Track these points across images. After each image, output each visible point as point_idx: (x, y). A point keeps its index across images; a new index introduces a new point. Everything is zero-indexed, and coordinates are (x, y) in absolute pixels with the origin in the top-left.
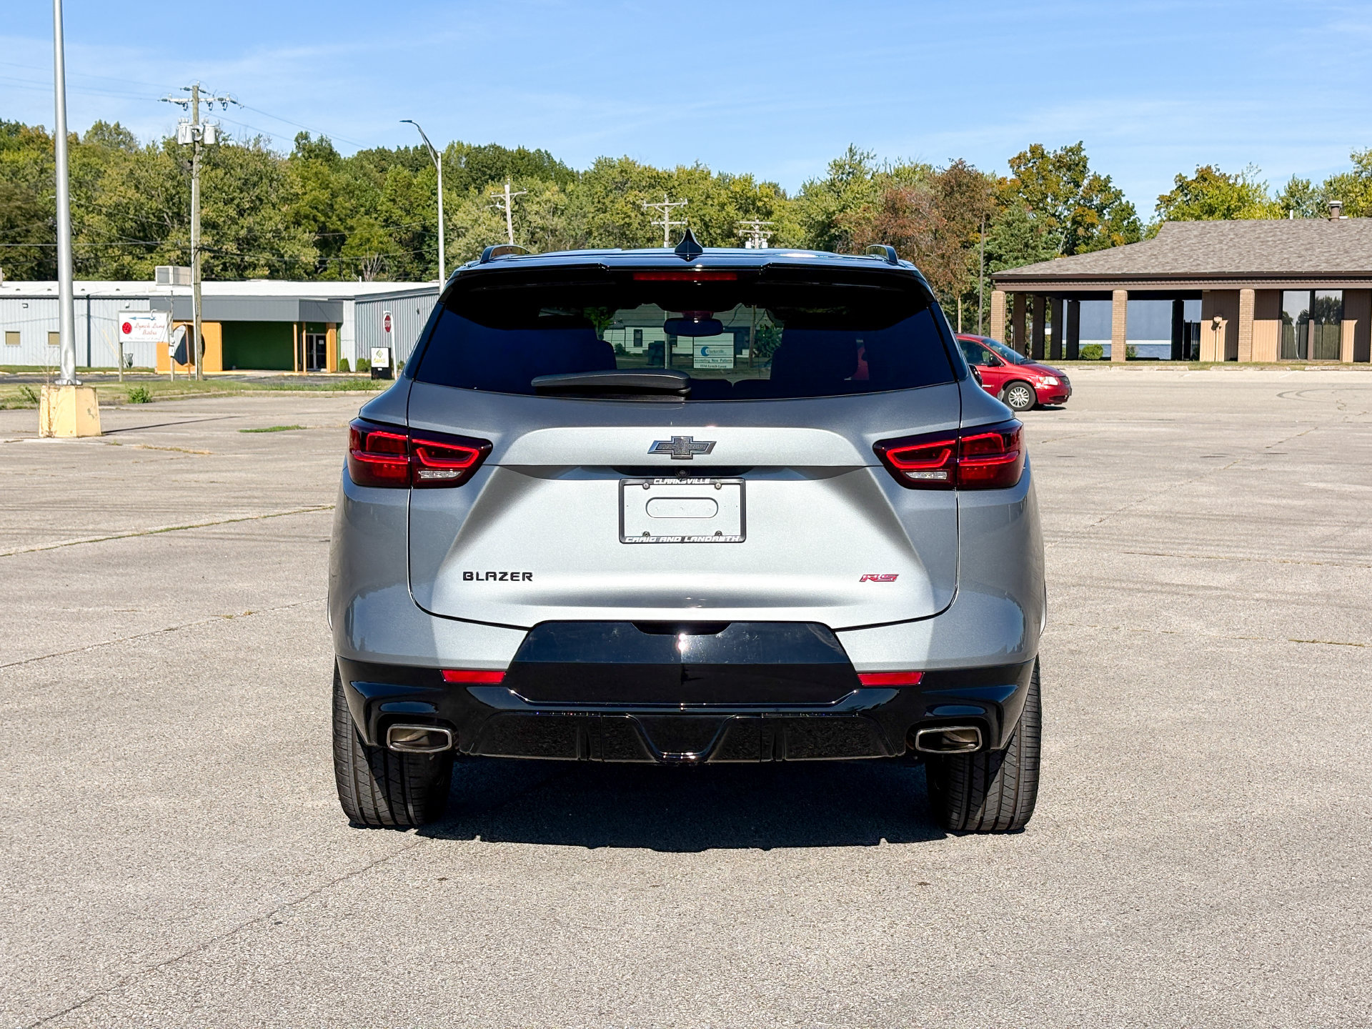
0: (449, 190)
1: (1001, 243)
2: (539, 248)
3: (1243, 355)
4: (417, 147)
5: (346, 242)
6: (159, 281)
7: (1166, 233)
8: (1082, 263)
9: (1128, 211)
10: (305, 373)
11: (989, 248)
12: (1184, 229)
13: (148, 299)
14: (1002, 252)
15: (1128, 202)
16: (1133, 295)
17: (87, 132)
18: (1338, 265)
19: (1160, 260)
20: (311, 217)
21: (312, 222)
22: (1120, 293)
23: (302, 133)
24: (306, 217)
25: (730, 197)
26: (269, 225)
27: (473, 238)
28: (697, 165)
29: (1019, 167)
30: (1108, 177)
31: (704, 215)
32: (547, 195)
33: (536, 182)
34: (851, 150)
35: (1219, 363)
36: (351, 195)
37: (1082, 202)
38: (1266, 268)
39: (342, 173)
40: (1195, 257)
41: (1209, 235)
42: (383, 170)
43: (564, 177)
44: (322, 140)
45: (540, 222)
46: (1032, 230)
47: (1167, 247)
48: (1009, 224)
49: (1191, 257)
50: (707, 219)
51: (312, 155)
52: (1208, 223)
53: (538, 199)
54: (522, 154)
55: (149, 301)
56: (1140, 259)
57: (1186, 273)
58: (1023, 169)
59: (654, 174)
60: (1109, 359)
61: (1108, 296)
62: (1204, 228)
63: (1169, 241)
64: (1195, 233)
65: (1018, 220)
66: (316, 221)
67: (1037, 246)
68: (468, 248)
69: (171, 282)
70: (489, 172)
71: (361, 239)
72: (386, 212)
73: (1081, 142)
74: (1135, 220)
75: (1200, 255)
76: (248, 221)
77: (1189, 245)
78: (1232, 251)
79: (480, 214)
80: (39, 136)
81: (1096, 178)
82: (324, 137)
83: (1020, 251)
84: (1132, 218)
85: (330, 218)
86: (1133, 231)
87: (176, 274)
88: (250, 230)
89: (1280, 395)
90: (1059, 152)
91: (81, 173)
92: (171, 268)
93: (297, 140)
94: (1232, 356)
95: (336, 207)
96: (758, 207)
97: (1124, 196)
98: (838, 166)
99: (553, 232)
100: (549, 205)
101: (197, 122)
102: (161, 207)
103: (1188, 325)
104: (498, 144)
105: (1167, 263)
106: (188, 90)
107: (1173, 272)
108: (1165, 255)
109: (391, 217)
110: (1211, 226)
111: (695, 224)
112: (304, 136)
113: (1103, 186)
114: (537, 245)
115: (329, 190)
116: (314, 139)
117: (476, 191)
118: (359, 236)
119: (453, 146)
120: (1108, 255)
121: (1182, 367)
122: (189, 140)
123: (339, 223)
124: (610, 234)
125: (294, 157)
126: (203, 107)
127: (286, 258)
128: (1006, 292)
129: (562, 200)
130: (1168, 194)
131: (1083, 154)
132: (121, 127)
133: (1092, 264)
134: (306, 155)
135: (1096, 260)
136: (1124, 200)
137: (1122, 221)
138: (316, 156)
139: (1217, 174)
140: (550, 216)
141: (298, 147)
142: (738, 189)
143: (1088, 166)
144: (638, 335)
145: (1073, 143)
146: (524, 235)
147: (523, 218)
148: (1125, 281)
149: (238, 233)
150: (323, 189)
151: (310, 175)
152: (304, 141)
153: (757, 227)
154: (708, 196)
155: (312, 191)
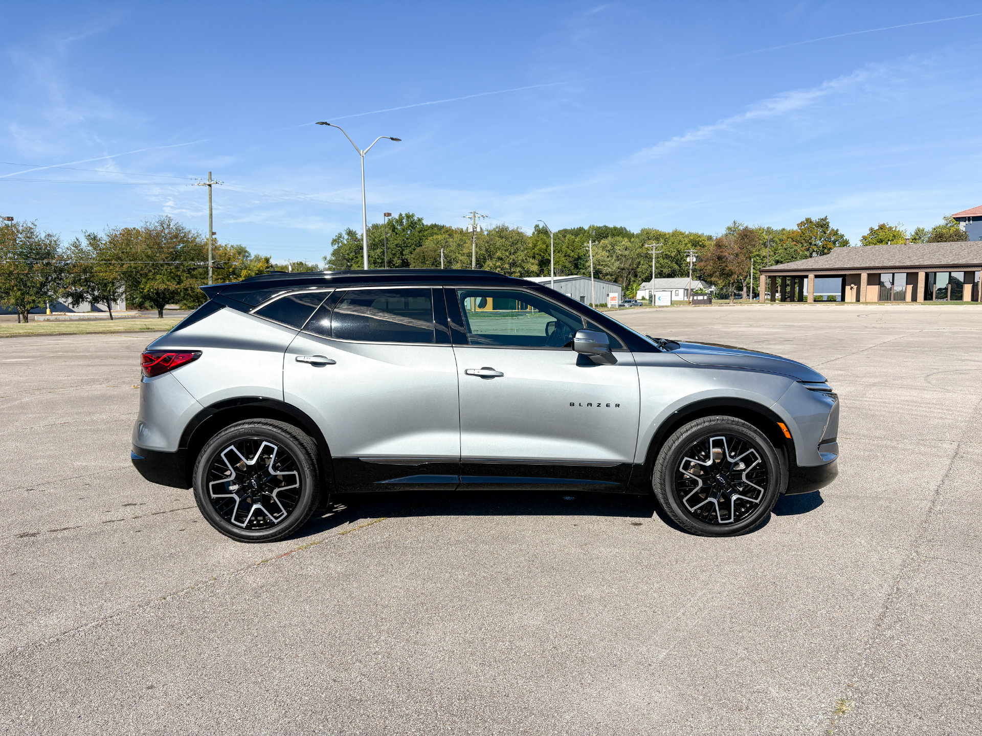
2: (620, 262)
3: (862, 299)
7: (833, 252)
8: (797, 264)
9: (847, 242)
10: (520, 310)
11: (777, 258)
12: (842, 250)
14: (782, 260)
15: (846, 239)
16: (816, 276)
18: (904, 263)
19: (829, 262)
22: (811, 276)
24: (537, 254)
25: (689, 241)
26: (520, 258)
27: (595, 259)
29: (801, 227)
30: (838, 229)
31: (678, 248)
32: (624, 243)
33: (619, 238)
34: (734, 222)
35: (852, 303)
37: (827, 239)
38: (872, 265)
39: (551, 238)
41: (852, 252)
42: (565, 237)
43: (630, 236)
44: (543, 227)
45: (620, 253)
47: (833, 257)
48: (786, 249)
49: (843, 261)
51: (540, 232)
52: (879, 246)
53: (620, 245)
54: (615, 229)
56: (821, 262)
57: (838, 268)
58: (803, 227)
63: (835, 255)
64: (847, 251)
66: (540, 255)
70: (602, 235)
73: (826, 216)
75: (846, 260)
76: (512, 257)
77: (842, 256)
78: (860, 258)
79: (598, 251)
81: (833, 230)
82: (545, 226)
88: (514, 260)
89: (858, 316)
90: (817, 220)
93: (535, 227)
94: (858, 300)
97: (844, 236)
98: (729, 228)
99: (625, 256)
100: (624, 246)
101: (475, 224)
105: (832, 264)
106: (471, 213)
107: (833, 267)
111: (674, 252)
112: (537, 226)
113: (836, 233)
116: (541, 227)
117: (598, 242)
119: (590, 227)
120: (808, 261)
121: (836, 305)
122: (471, 230)
124: (642, 256)
125: (534, 233)
126: (477, 218)
127: (526, 269)
129: (628, 244)
130: (866, 235)
131: (827, 220)
133: (801, 264)
134: (538, 232)
135: (803, 263)
136: (844, 238)
138: (542, 233)
139: (888, 227)
140: (624, 251)
141: (535, 230)
142: (692, 238)
143: (830, 225)
144: (650, 293)
145: (823, 217)
146: (614, 257)
147: (614, 252)
148: (813, 271)
149: (509, 261)
150: (544, 244)
151: (539, 239)
152: (537, 228)
153: (691, 253)
154: (680, 241)
155: (539, 245)
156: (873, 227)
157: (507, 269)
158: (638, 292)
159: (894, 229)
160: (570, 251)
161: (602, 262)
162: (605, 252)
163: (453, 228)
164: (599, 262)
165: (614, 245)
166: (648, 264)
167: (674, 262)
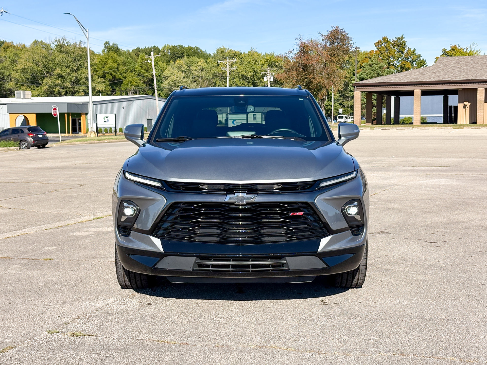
0: (163, 62)
1: (367, 74)
2: (196, 84)
3: (479, 121)
4: (152, 47)
5: (123, 83)
6: (17, 97)
7: (439, 62)
8: (398, 77)
9: (423, 63)
10: (71, 134)
11: (362, 76)
12: (448, 60)
13: (6, 105)
15: (423, 59)
16: (424, 93)
17: (31, 44)
19: (437, 75)
20: (110, 73)
21: (110, 75)
22: (417, 91)
23: (106, 42)
24: (108, 73)
25: (266, 62)
27: (171, 80)
28: (252, 49)
29: (379, 46)
30: (414, 49)
31: (254, 68)
32: (199, 63)
33: (195, 59)
35: (467, 125)
36: (125, 65)
37: (404, 59)
39: (121, 56)
40: (454, 73)
41: (461, 63)
42: (138, 56)
43: (206, 57)
44: (114, 44)
45: (197, 74)
46: (381, 68)
47: (440, 68)
48: (371, 65)
49: (453, 73)
50: (255, 69)
51: (110, 50)
53: (196, 65)
54: (190, 49)
55: (6, 106)
56: (427, 74)
57: (450, 81)
58: (380, 46)
59: (234, 52)
60: (413, 124)
61: (411, 93)
62: (458, 59)
63: (441, 66)
64: (454, 62)
65: (375, 64)
66: (111, 75)
68: (169, 84)
69: (22, 97)
70: (177, 55)
71: (128, 82)
72: (139, 71)
73: (403, 35)
75: (457, 72)
76: (75, 74)
77: (451, 68)
78: (472, 69)
79: (174, 71)
80: (11, 46)
81: (409, 49)
82: (115, 43)
84: (425, 65)
85: (117, 73)
87: (24, 94)
88: (76, 77)
90: (394, 40)
91: (14, 57)
92: (22, 92)
93: (104, 44)
94: (473, 121)
95: (119, 69)
96: (276, 65)
97: (421, 56)
99: (202, 77)
100: (200, 67)
102: (41, 69)
103: (451, 107)
104: (181, 45)
105: (441, 76)
107: (443, 80)
108: (439, 72)
109: (140, 73)
110: (462, 59)
111: (251, 72)
112: (107, 43)
113: (412, 52)
114: (196, 83)
115: (117, 63)
116: (111, 44)
117: (173, 62)
118: (128, 80)
119: (165, 46)
121: (449, 127)
123: (120, 76)
124: (217, 76)
125: (103, 51)
128: (362, 92)
129: (205, 65)
130: (439, 56)
131: (404, 40)
132: (43, 42)
133: (403, 77)
134: (108, 50)
135: (405, 76)
138: (112, 50)
139: (459, 48)
140: (200, 72)
141: (105, 47)
142: (268, 58)
143: (406, 45)
145: (400, 36)
146: (191, 79)
147: (191, 73)
148: (419, 84)
149: (71, 79)
150: (114, 63)
151: (109, 57)
152: (107, 45)
153: (269, 71)
154: (256, 61)
155: (110, 63)
156: (445, 49)
157: (69, 88)
159: (465, 51)
160: (144, 71)
161: (178, 83)
162: (180, 72)
163: (15, 44)
164: (175, 84)
165: (190, 65)
166: (224, 85)
167: (251, 84)
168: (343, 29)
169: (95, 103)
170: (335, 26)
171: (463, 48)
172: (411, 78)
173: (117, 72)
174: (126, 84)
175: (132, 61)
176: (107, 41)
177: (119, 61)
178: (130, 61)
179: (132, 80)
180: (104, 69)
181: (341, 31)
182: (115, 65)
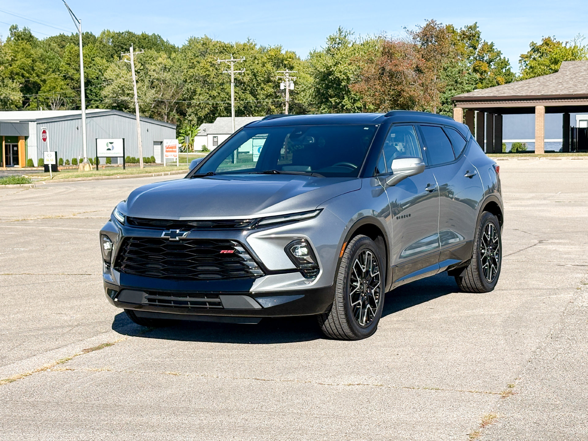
0: (102, 58)
2: (156, 91)
5: (41, 89)
7: (564, 68)
9: (505, 63)
10: (4, 168)
12: (575, 66)
15: (504, 58)
16: (549, 110)
19: (565, 86)
20: (21, 74)
21: (21, 77)
22: (540, 108)
24: (17, 74)
25: (269, 59)
27: (116, 86)
28: (249, 40)
30: (492, 43)
31: (253, 69)
32: (160, 60)
33: (153, 52)
34: (339, 30)
36: (44, 61)
37: (478, 58)
39: (38, 48)
42: (63, 47)
43: (170, 50)
44: (25, 29)
45: (156, 76)
46: (459, 73)
49: (585, 84)
50: (255, 71)
51: (20, 38)
53: (154, 62)
54: (145, 37)
56: (551, 85)
57: (584, 94)
59: (223, 44)
60: (533, 152)
61: (531, 110)
63: (568, 73)
66: (23, 76)
67: (462, 82)
68: (114, 91)
71: (50, 87)
72: (65, 71)
73: (476, 23)
74: (509, 68)
77: (582, 76)
79: (120, 71)
81: (486, 44)
82: (26, 28)
83: (452, 85)
84: (508, 67)
85: (31, 75)
86: (509, 75)
90: (463, 29)
93: (10, 30)
95: (35, 68)
96: (285, 65)
97: (502, 54)
98: (333, 39)
99: (164, 81)
100: (161, 65)
103: (573, 129)
104: (130, 31)
105: (570, 87)
107: (575, 93)
108: (567, 83)
111: (248, 74)
112: (15, 27)
113: (490, 48)
114: (155, 89)
115: (32, 58)
117: (118, 58)
118: (49, 85)
119: (104, 33)
120: (529, 83)
123: (37, 78)
125: (9, 40)
128: (463, 108)
129: (169, 63)
130: (526, 53)
131: (477, 29)
134: (17, 38)
136: (502, 57)
137: (502, 69)
138: (22, 39)
140: (162, 72)
141: (11, 34)
142: (273, 54)
143: (481, 36)
144: (215, 140)
146: (147, 83)
147: (146, 74)
148: (542, 99)
150: (28, 58)
151: (19, 50)
152: (15, 30)
153: (287, 74)
154: (255, 58)
155: (21, 59)
156: (535, 42)
158: (196, 138)
161: (128, 89)
164: (123, 90)
165: (145, 63)
166: (208, 93)
167: (248, 92)
168: (441, 24)
169: (39, 121)
170: (430, 20)
171: (561, 42)
172: (530, 90)
173: (32, 72)
174: (45, 91)
175: (54, 56)
176: (14, 25)
177: (35, 56)
178: (52, 55)
179: (55, 86)
180: (11, 67)
181: (439, 26)
182: (29, 61)
